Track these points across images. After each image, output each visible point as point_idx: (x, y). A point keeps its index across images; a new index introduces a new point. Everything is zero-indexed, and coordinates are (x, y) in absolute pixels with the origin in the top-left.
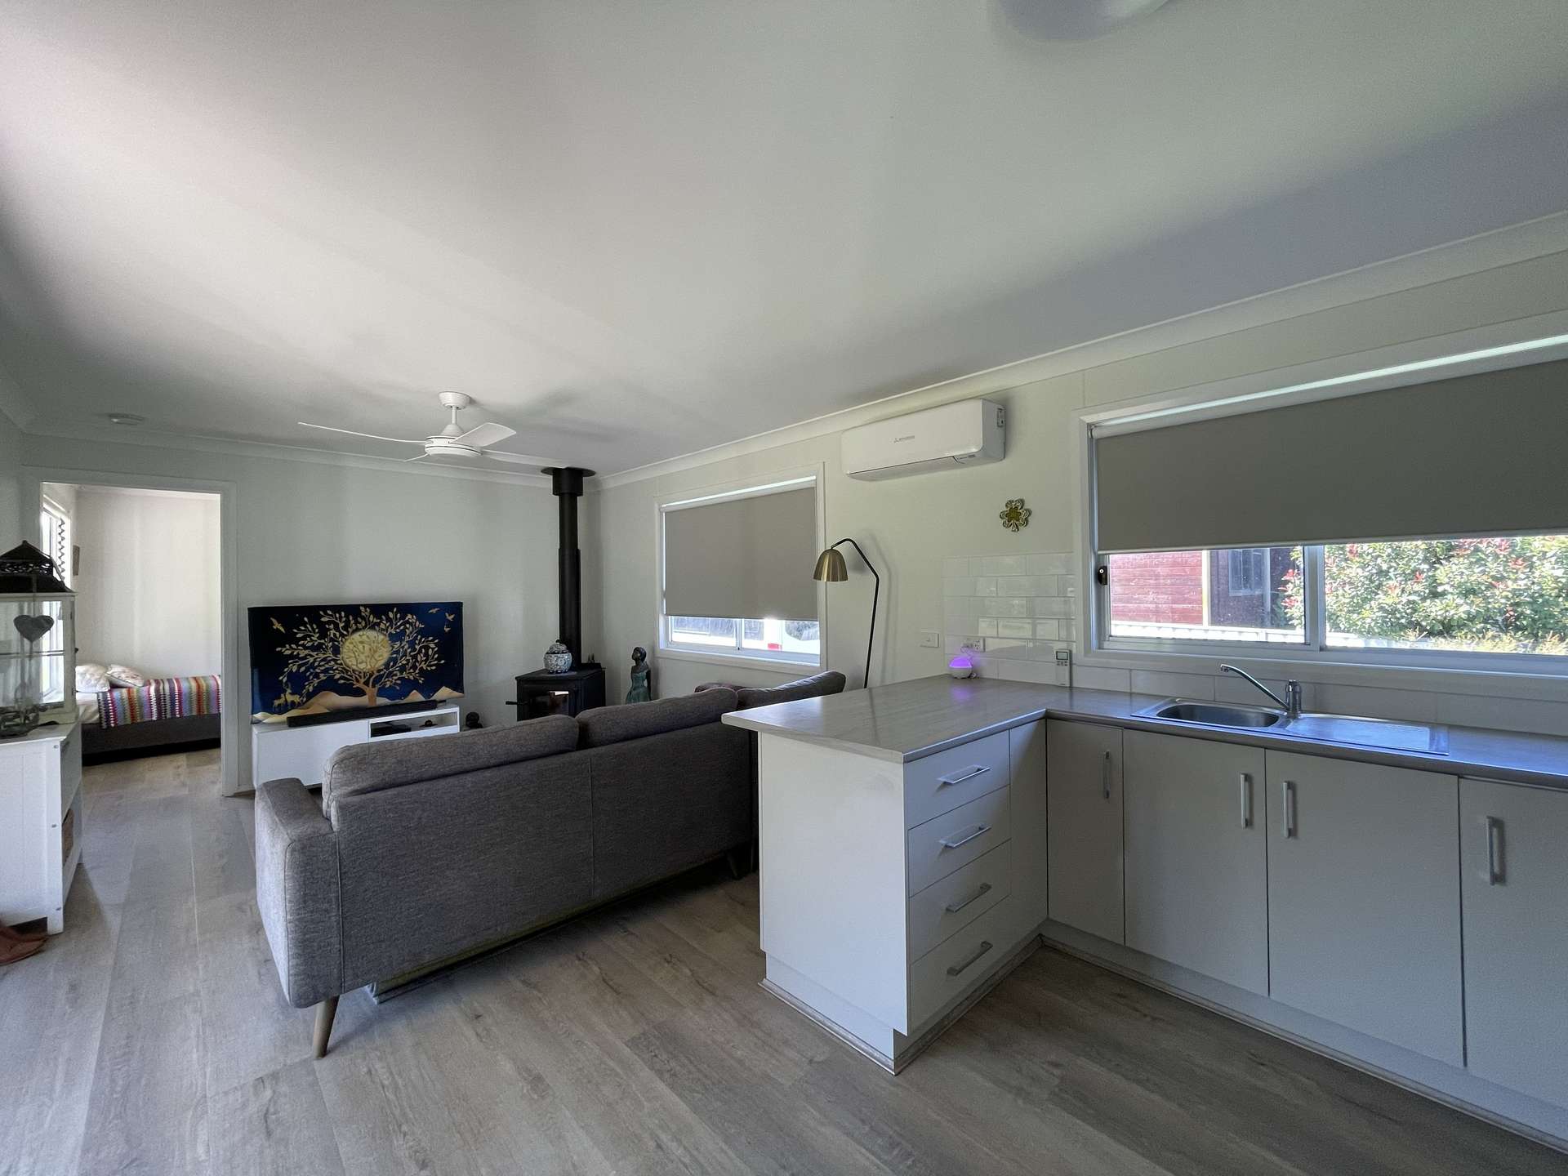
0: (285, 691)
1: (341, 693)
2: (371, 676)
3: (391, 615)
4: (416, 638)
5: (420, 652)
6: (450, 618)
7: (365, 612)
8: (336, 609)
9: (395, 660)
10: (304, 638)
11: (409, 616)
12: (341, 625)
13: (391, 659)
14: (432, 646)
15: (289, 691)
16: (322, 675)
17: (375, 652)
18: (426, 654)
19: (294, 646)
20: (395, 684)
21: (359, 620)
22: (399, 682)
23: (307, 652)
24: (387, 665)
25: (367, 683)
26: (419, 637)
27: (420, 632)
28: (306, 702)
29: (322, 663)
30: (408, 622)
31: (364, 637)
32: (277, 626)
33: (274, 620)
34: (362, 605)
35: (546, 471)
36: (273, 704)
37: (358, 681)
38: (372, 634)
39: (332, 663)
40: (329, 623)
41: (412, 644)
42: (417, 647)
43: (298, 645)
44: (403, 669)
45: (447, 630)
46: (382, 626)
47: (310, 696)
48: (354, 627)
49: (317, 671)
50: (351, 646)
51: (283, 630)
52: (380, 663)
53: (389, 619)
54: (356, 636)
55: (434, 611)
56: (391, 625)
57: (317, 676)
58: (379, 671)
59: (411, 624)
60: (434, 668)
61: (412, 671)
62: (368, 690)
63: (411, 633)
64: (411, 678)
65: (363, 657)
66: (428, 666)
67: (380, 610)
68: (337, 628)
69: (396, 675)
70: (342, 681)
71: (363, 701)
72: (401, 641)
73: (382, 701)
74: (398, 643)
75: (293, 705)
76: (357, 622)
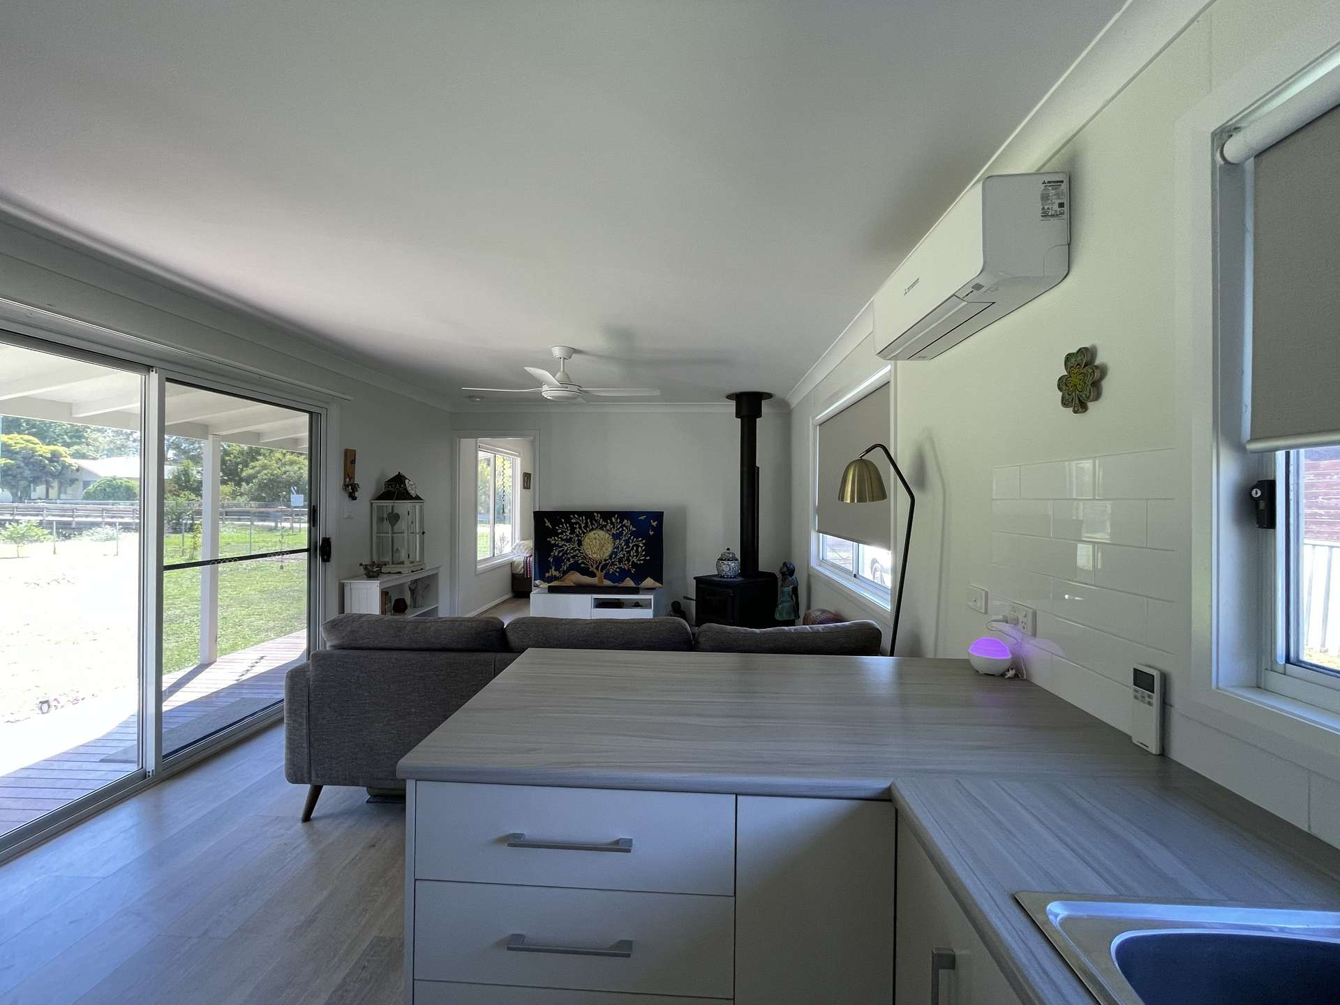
0: (551, 568)
1: (583, 574)
2: (600, 563)
3: (613, 520)
4: (630, 538)
5: (632, 549)
6: (654, 524)
7: (598, 517)
8: (580, 514)
9: (616, 553)
10: (561, 533)
11: (625, 521)
12: (583, 525)
13: (613, 553)
14: (641, 545)
15: (553, 568)
16: (571, 559)
17: (603, 546)
18: (637, 551)
19: (556, 538)
20: (616, 571)
21: (594, 522)
22: (618, 570)
23: (563, 543)
24: (610, 557)
25: (597, 568)
26: (632, 538)
27: (632, 533)
28: (563, 576)
29: (572, 551)
30: (624, 525)
31: (596, 535)
32: (548, 524)
33: (546, 520)
34: (596, 512)
35: (729, 397)
36: (545, 575)
37: (592, 566)
38: (601, 533)
39: (577, 552)
40: (576, 523)
41: (627, 542)
42: (631, 545)
43: (558, 538)
44: (620, 560)
45: (651, 533)
46: (608, 528)
47: (565, 573)
48: (591, 527)
49: (569, 556)
50: (589, 541)
51: (550, 526)
52: (607, 554)
53: (612, 523)
54: (591, 534)
55: (642, 518)
56: (614, 527)
57: (569, 559)
58: (605, 560)
59: (626, 527)
60: (642, 562)
61: (626, 562)
62: (598, 573)
63: (627, 534)
64: (627, 568)
65: (595, 549)
66: (638, 560)
67: (607, 515)
68: (580, 527)
69: (616, 565)
70: (583, 565)
71: (594, 581)
72: (620, 539)
73: (607, 583)
74: (618, 541)
75: (556, 578)
76: (592, 524)
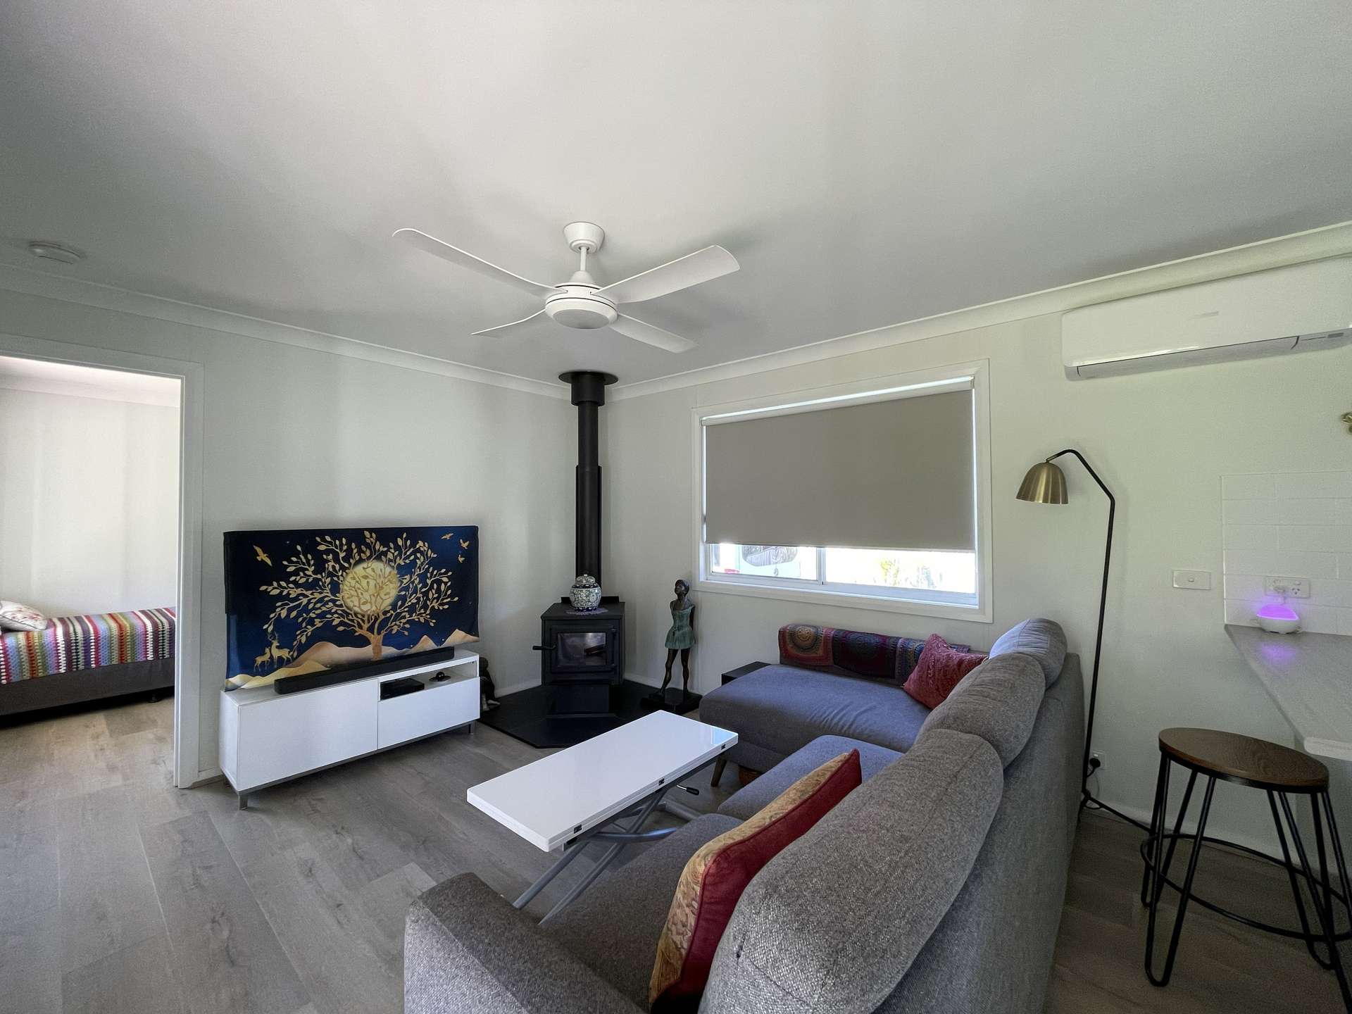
0: (270, 645)
1: (340, 644)
2: (376, 619)
3: (400, 542)
4: (427, 570)
5: (432, 587)
6: (465, 545)
7: (370, 538)
8: (337, 534)
9: (404, 599)
10: (296, 573)
11: (421, 543)
12: (342, 555)
13: (399, 598)
14: (445, 579)
15: (275, 643)
16: (317, 621)
17: (381, 588)
18: (438, 591)
19: (283, 584)
20: (404, 628)
21: (363, 548)
22: (407, 626)
23: (299, 591)
24: (394, 606)
25: (371, 629)
26: (431, 569)
27: (432, 563)
28: (298, 656)
29: (318, 605)
30: (418, 550)
31: (369, 571)
32: (262, 556)
33: (259, 550)
34: (367, 529)
35: (564, 377)
36: (255, 661)
37: (361, 627)
38: (377, 566)
39: (331, 604)
40: (327, 552)
41: (423, 578)
42: (429, 582)
43: (288, 582)
44: (412, 609)
45: (461, 559)
46: (390, 556)
47: (302, 649)
48: (357, 558)
49: (312, 615)
50: (353, 582)
51: (269, 562)
52: (386, 603)
53: (397, 548)
54: (359, 570)
55: (448, 537)
56: (400, 555)
57: (311, 622)
58: (385, 613)
59: (422, 553)
60: (446, 607)
61: (422, 611)
62: (375, 638)
63: (422, 564)
64: (422, 620)
65: (367, 596)
66: (440, 604)
67: (388, 535)
68: (336, 560)
69: (404, 617)
70: (341, 628)
71: (366, 652)
72: (411, 574)
73: (389, 651)
74: (408, 577)
75: (282, 663)
76: (360, 551)
